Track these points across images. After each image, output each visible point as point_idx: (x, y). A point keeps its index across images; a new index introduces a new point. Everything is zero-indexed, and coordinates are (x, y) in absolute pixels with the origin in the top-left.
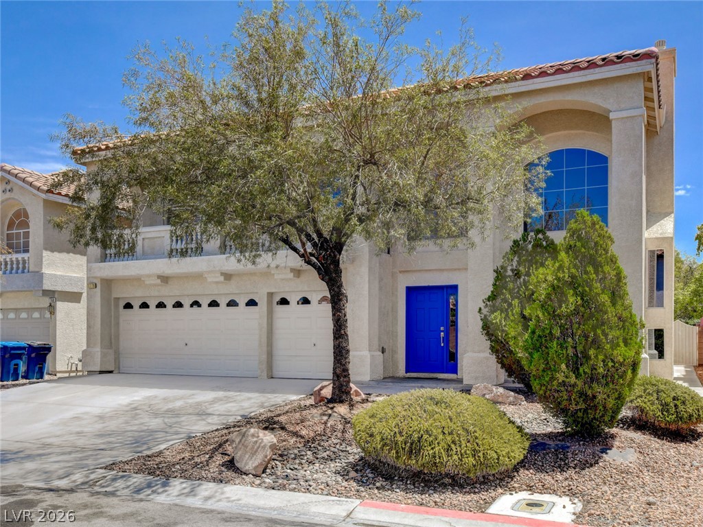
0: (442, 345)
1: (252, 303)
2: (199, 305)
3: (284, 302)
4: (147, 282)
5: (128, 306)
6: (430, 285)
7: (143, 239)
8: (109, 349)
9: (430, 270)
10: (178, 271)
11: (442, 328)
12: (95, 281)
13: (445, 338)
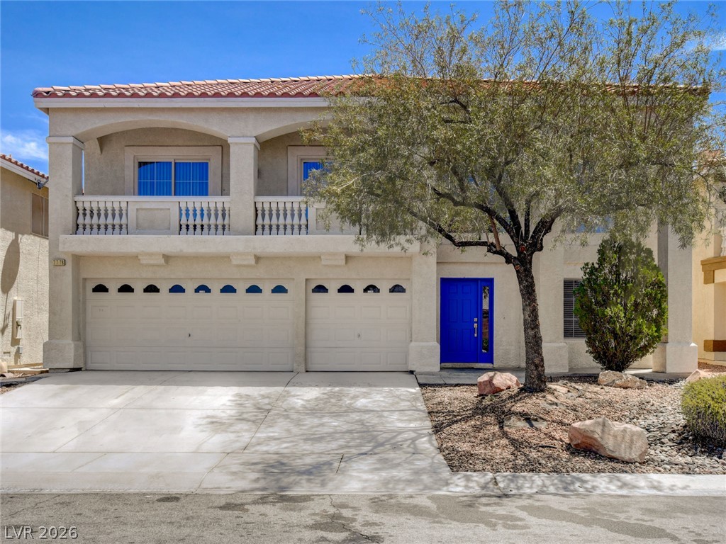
0: (476, 335)
1: (279, 289)
2: (207, 290)
3: (321, 289)
4: (144, 262)
5: (101, 289)
6: (466, 277)
7: (137, 209)
8: (78, 341)
9: (466, 263)
10: (203, 250)
11: (476, 320)
12: (63, 256)
13: (479, 330)
